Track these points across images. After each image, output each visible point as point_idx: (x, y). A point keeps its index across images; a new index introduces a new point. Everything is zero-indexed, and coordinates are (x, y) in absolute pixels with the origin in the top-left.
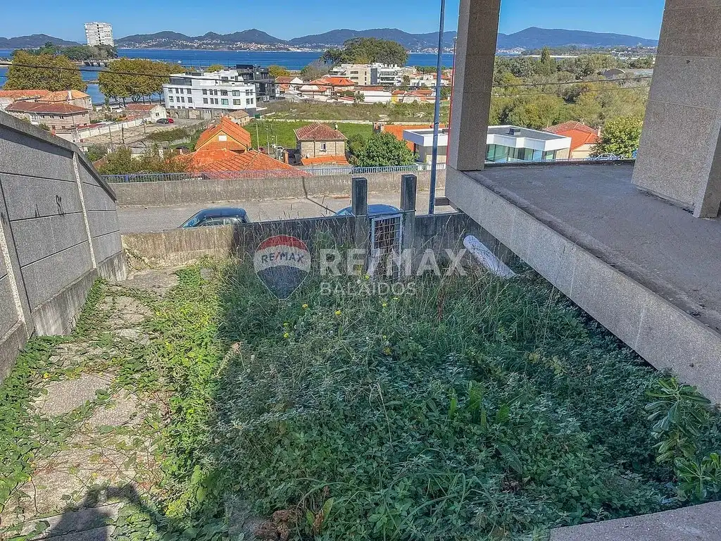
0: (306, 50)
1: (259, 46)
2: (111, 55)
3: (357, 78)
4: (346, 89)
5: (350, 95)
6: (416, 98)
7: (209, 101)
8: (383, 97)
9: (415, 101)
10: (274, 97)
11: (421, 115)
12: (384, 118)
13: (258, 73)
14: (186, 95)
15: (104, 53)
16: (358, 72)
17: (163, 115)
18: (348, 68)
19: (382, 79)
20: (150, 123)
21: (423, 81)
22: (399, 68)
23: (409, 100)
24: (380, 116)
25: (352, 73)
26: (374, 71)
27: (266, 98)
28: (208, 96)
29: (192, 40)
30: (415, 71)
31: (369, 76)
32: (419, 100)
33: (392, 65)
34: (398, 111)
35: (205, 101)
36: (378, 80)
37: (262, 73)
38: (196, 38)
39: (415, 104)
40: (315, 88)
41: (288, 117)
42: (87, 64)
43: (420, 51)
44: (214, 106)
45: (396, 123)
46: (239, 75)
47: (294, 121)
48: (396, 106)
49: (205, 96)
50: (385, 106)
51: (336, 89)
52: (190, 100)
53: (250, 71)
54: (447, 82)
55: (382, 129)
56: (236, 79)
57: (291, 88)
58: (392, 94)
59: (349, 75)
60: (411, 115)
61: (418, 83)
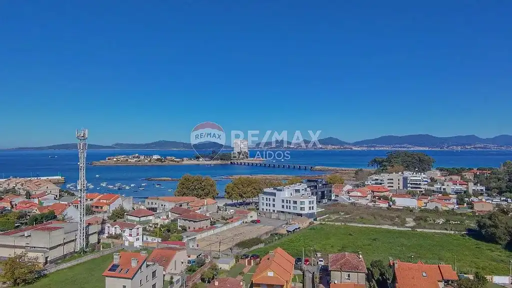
0: (364, 149)
1: (333, 147)
3: (393, 183)
4: (383, 194)
5: (386, 199)
6: (438, 204)
7: (285, 207)
8: (412, 203)
9: (437, 208)
10: (330, 200)
11: (441, 221)
12: (411, 222)
13: (320, 185)
14: (271, 202)
16: (392, 179)
17: (255, 218)
18: (385, 177)
19: (411, 184)
20: (246, 222)
21: (444, 187)
22: (425, 176)
23: (431, 206)
24: (407, 219)
25: (388, 179)
26: (405, 179)
27: (325, 201)
28: (285, 204)
30: (439, 173)
31: (401, 182)
32: (439, 206)
33: (419, 173)
34: (422, 217)
35: (283, 207)
36: (409, 185)
37: (323, 185)
39: (436, 210)
40: (359, 194)
41: (337, 220)
42: (231, 163)
43: (447, 148)
44: (288, 210)
45: (419, 230)
46: (308, 187)
47: (340, 224)
48: (422, 211)
49: (283, 204)
50: (411, 211)
51: (376, 194)
52: (274, 205)
53: (316, 184)
54: (466, 186)
55: (396, 265)
56: (306, 190)
57: (343, 193)
58: (418, 200)
59: (386, 182)
60: (432, 222)
61: (440, 188)
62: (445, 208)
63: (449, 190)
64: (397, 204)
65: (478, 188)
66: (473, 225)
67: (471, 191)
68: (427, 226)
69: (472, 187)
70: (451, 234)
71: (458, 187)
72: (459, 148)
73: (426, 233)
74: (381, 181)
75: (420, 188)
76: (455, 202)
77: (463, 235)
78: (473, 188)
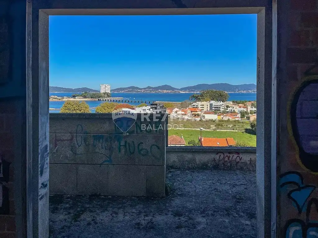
0: (187, 92)
1: (167, 91)
2: (108, 96)
3: (204, 107)
4: (197, 113)
5: (199, 115)
6: (229, 118)
8: (214, 117)
9: (229, 119)
11: (231, 126)
12: (213, 127)
13: (159, 107)
15: (106, 95)
16: (204, 105)
18: (199, 104)
19: (215, 108)
21: (234, 109)
22: (223, 103)
23: (226, 118)
24: (211, 126)
25: (201, 105)
26: (211, 105)
29: (141, 89)
30: (231, 103)
31: (209, 107)
32: (231, 119)
33: (220, 102)
34: (220, 124)
36: (213, 109)
37: (161, 107)
38: (143, 89)
39: (228, 121)
40: (183, 113)
42: (99, 100)
43: (238, 91)
45: (218, 130)
46: (151, 108)
48: (220, 121)
50: (214, 121)
51: (193, 113)
53: (156, 106)
54: (246, 109)
55: (202, 140)
56: (149, 110)
57: (173, 113)
58: (218, 115)
59: (200, 106)
60: (226, 126)
61: (232, 110)
62: (233, 120)
63: (237, 111)
64: (205, 118)
65: (253, 109)
66: (249, 127)
67: (249, 111)
68: (222, 128)
69: (249, 109)
70: (236, 132)
71: (242, 109)
72: (245, 92)
73: (222, 132)
74: (197, 106)
75: (220, 110)
76: (240, 116)
77: (243, 132)
78: (251, 109)
